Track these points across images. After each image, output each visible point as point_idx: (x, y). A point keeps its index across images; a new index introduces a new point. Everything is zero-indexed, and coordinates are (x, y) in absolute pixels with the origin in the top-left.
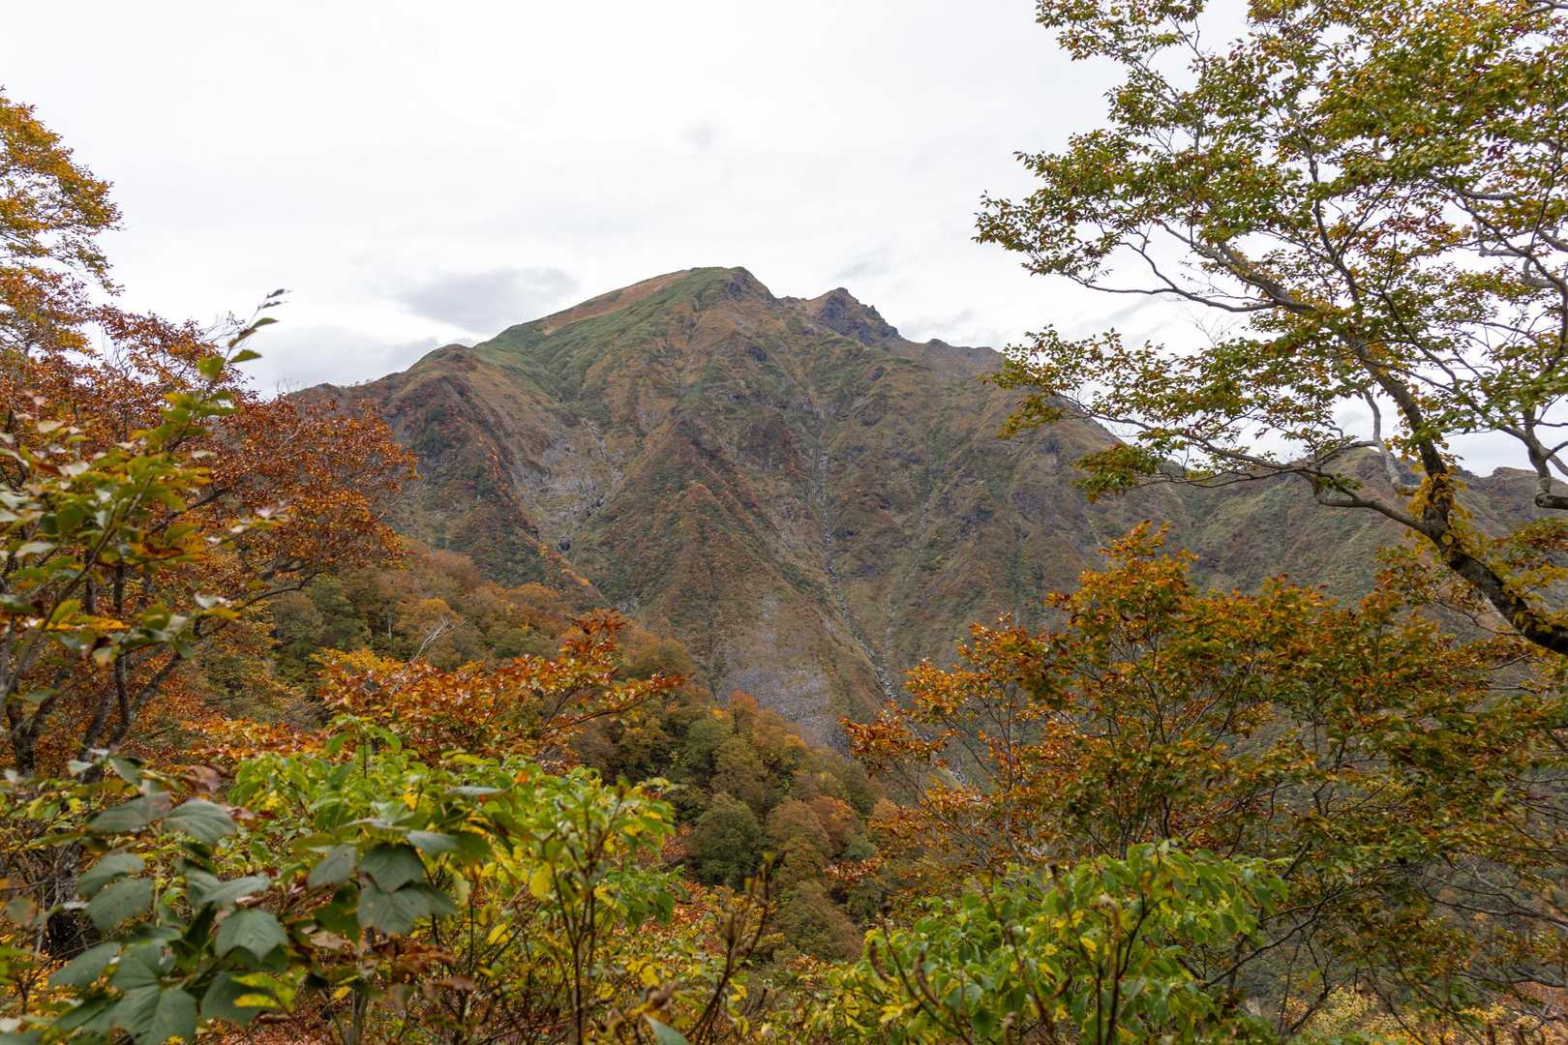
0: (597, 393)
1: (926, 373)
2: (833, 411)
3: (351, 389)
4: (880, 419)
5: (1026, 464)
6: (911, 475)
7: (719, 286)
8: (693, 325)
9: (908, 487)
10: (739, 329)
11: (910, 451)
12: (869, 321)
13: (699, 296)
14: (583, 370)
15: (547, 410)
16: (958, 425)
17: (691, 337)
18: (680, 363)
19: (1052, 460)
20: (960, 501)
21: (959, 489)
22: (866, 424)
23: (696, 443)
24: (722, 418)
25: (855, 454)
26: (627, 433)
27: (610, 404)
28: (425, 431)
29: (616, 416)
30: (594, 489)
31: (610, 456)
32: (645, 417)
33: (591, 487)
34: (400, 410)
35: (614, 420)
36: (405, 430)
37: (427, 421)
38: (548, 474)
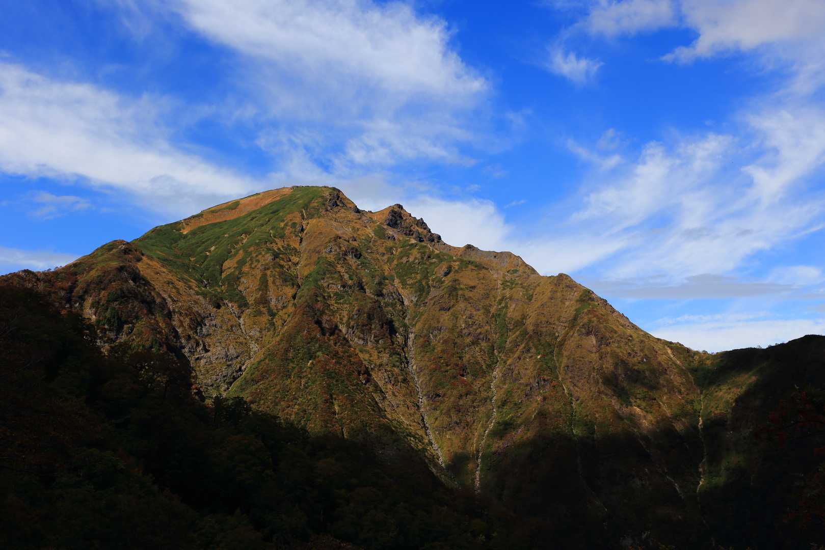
0: (234, 280)
1: (484, 271)
2: (415, 299)
3: (44, 273)
4: (453, 306)
5: (571, 344)
6: (481, 350)
7: (320, 200)
8: (302, 230)
9: (479, 359)
10: (339, 233)
11: (479, 331)
12: (420, 230)
13: (306, 206)
14: (221, 261)
15: (197, 293)
16: (513, 312)
17: (301, 239)
18: (295, 259)
19: (593, 340)
20: (522, 371)
21: (521, 362)
22: (442, 309)
23: (319, 323)
24: (333, 302)
25: (436, 332)
26: (260, 313)
27: (245, 290)
28: (107, 309)
29: (251, 300)
30: (237, 357)
31: (248, 331)
32: (274, 300)
33: (235, 356)
34: (86, 292)
35: (250, 303)
36: (90, 308)
37: (108, 302)
38: (202, 345)
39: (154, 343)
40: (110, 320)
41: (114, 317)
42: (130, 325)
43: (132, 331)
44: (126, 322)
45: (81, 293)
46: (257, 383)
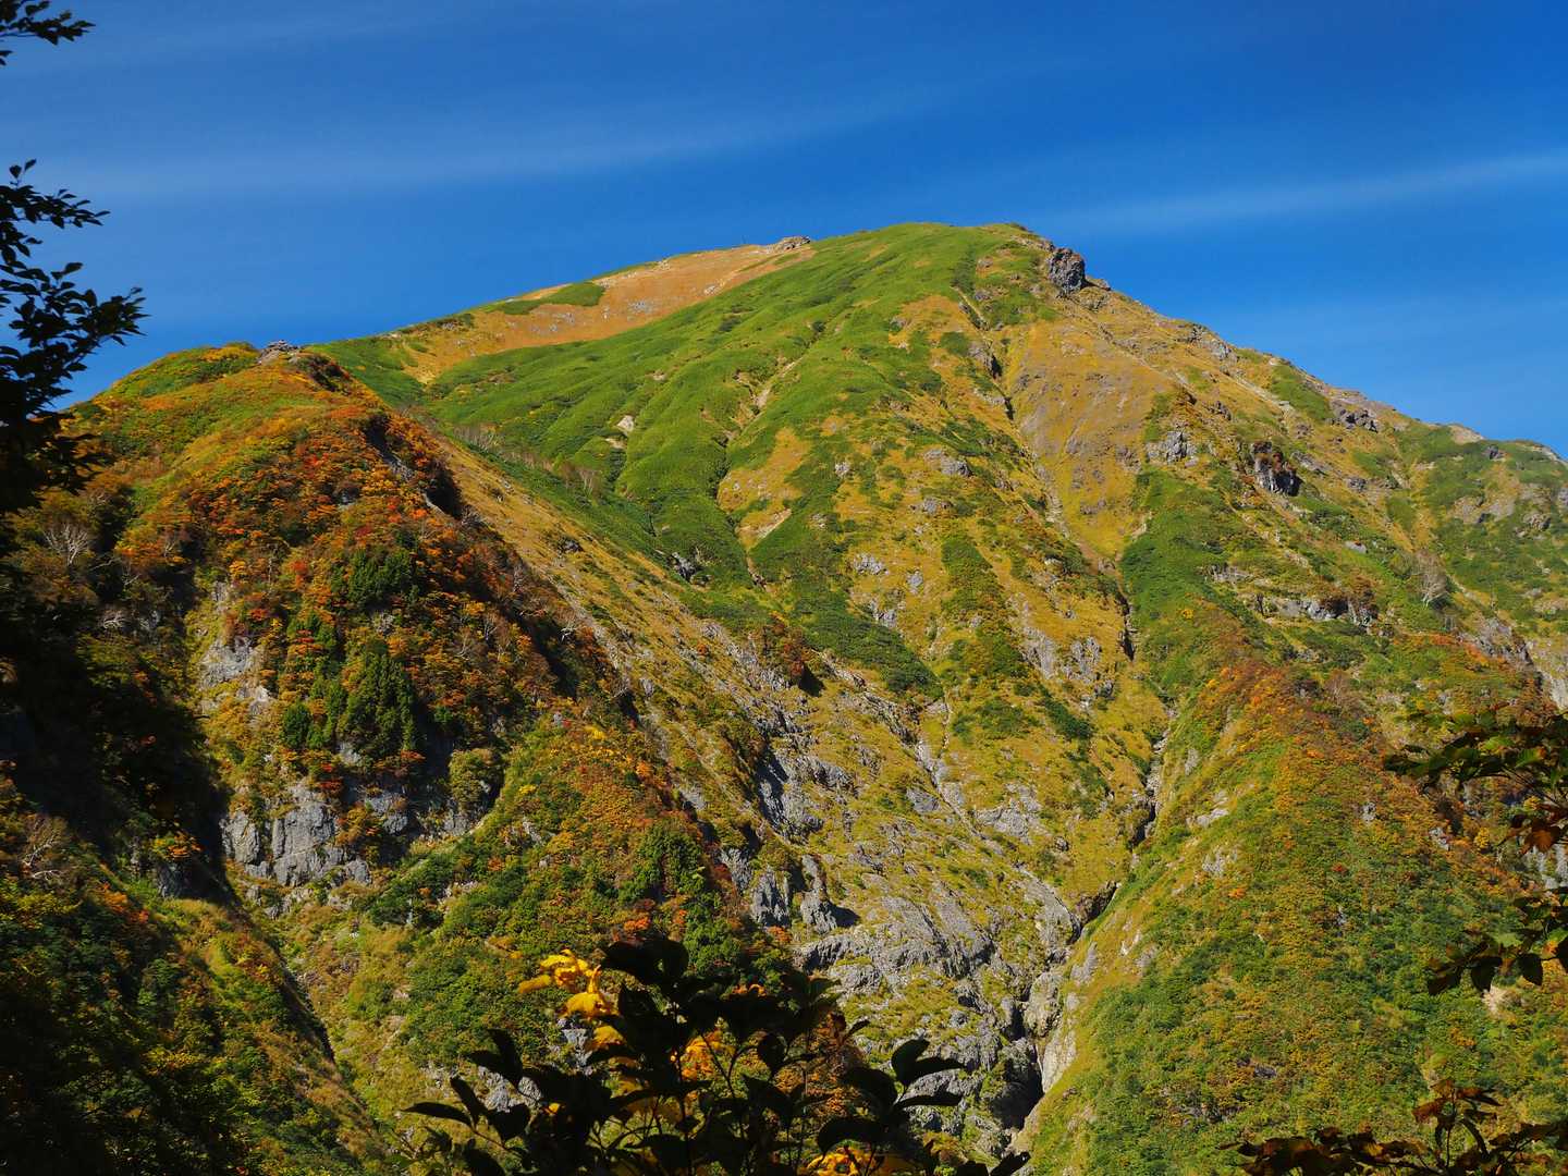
0: (815, 558)
26: (1010, 721)
27: (888, 605)
28: (339, 654)
29: (935, 655)
30: (986, 955)
31: (983, 815)
32: (1049, 657)
33: (977, 948)
34: (196, 547)
35: (937, 671)
36: (231, 644)
37: (343, 608)
38: (817, 884)
39: (671, 866)
40: (370, 717)
41: (391, 701)
42: (484, 753)
43: (496, 786)
44: (457, 734)
45: (168, 550)
46: (1217, 1120)
